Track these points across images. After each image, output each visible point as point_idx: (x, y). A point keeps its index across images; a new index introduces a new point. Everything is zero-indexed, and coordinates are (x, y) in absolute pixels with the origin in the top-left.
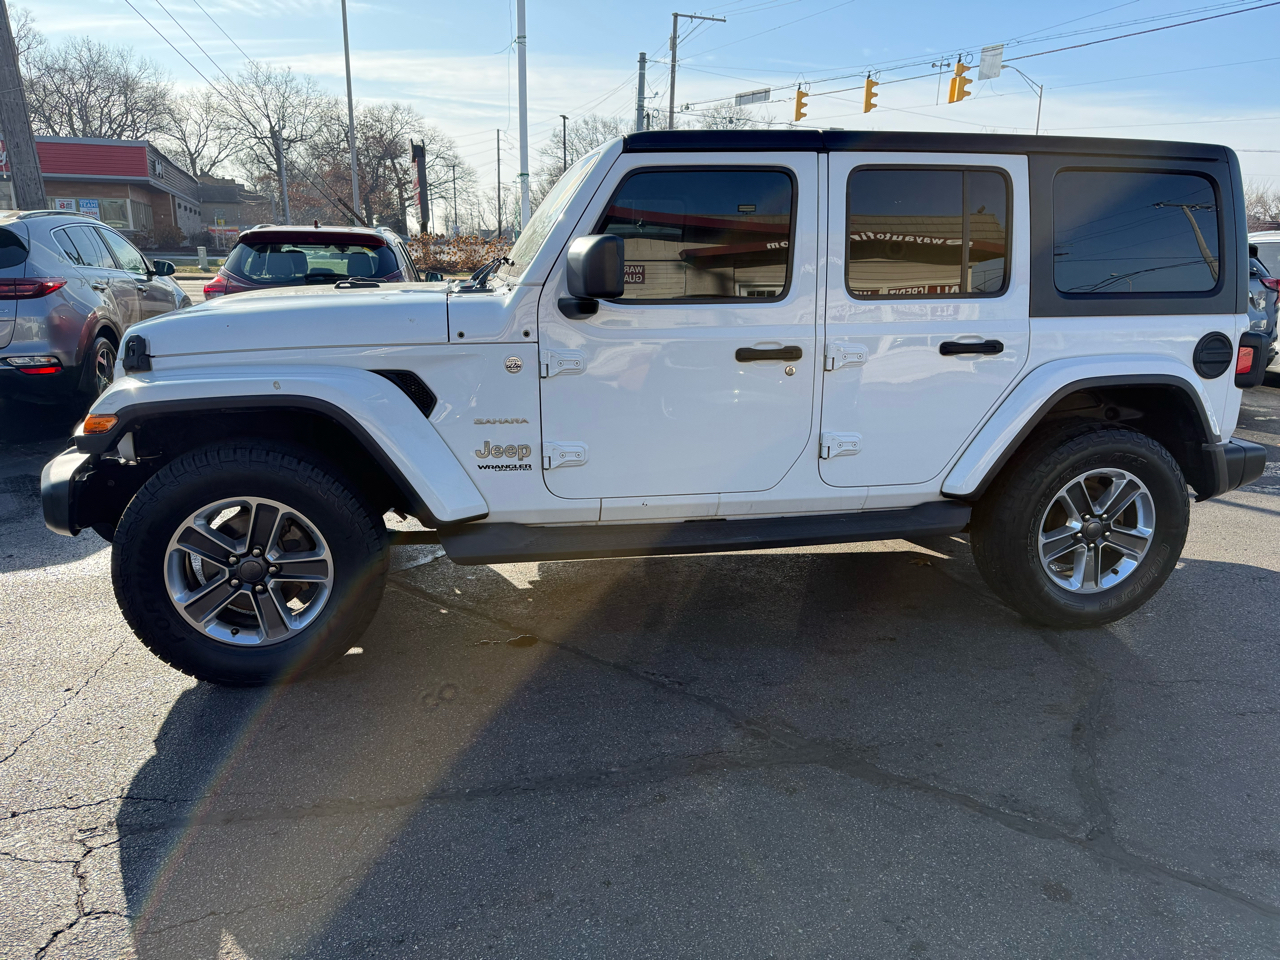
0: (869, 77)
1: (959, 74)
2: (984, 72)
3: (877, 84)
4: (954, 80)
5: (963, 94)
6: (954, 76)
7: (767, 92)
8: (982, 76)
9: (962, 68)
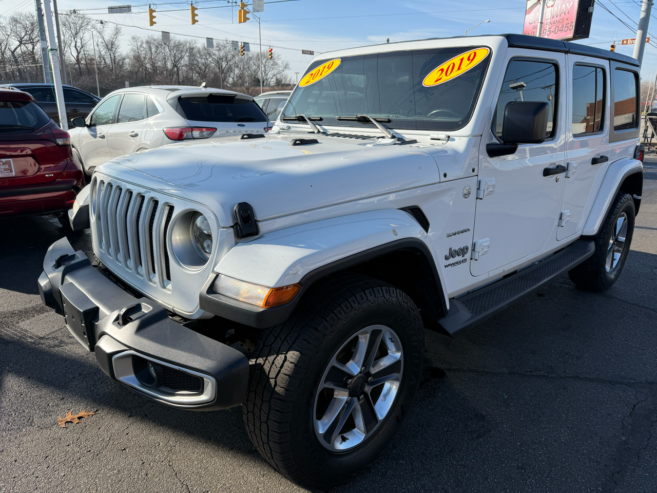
0: (192, 4)
1: (242, 8)
2: (256, 8)
3: (197, 9)
4: (240, 11)
5: (246, 19)
6: (240, 9)
7: (129, 7)
8: (255, 10)
9: (243, 5)
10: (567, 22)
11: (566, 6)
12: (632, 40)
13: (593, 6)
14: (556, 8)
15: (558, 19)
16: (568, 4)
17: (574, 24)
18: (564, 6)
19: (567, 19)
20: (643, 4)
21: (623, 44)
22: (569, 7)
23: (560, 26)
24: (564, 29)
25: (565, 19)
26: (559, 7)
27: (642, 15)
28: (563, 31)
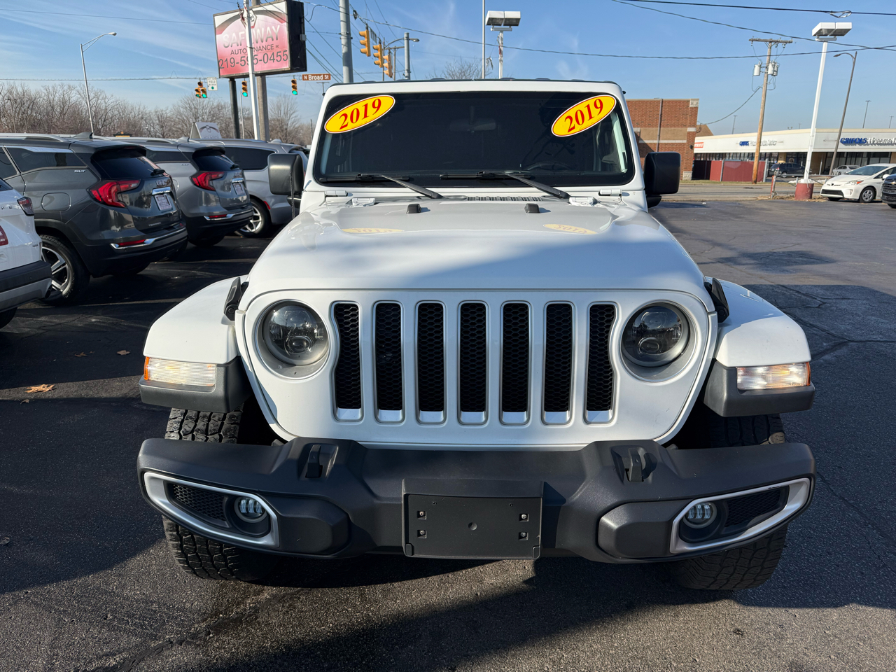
10: (279, 50)
11: (272, 30)
12: (312, 75)
13: (304, 33)
14: (258, 31)
15: (264, 44)
16: (273, 28)
17: (288, 53)
18: (268, 29)
19: (277, 46)
20: (342, 37)
21: (304, 79)
22: (276, 32)
23: (270, 54)
24: (275, 58)
25: (274, 46)
26: (263, 30)
27: (344, 50)
28: (275, 61)
